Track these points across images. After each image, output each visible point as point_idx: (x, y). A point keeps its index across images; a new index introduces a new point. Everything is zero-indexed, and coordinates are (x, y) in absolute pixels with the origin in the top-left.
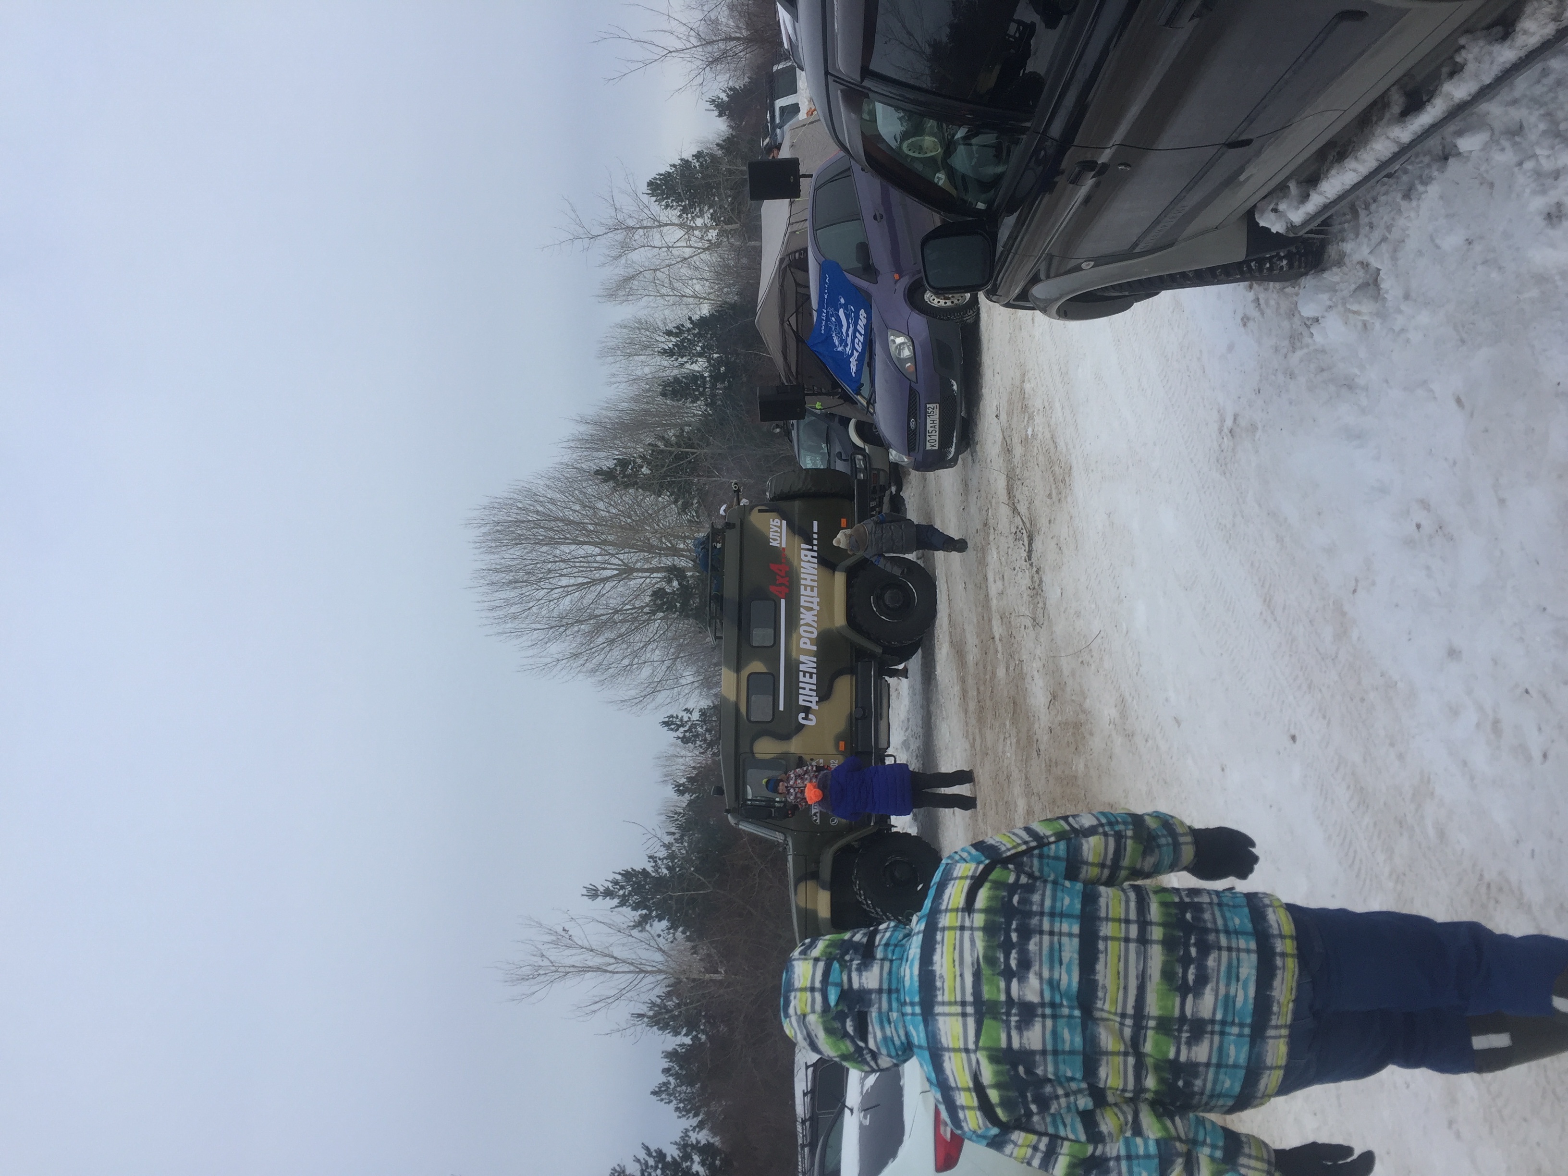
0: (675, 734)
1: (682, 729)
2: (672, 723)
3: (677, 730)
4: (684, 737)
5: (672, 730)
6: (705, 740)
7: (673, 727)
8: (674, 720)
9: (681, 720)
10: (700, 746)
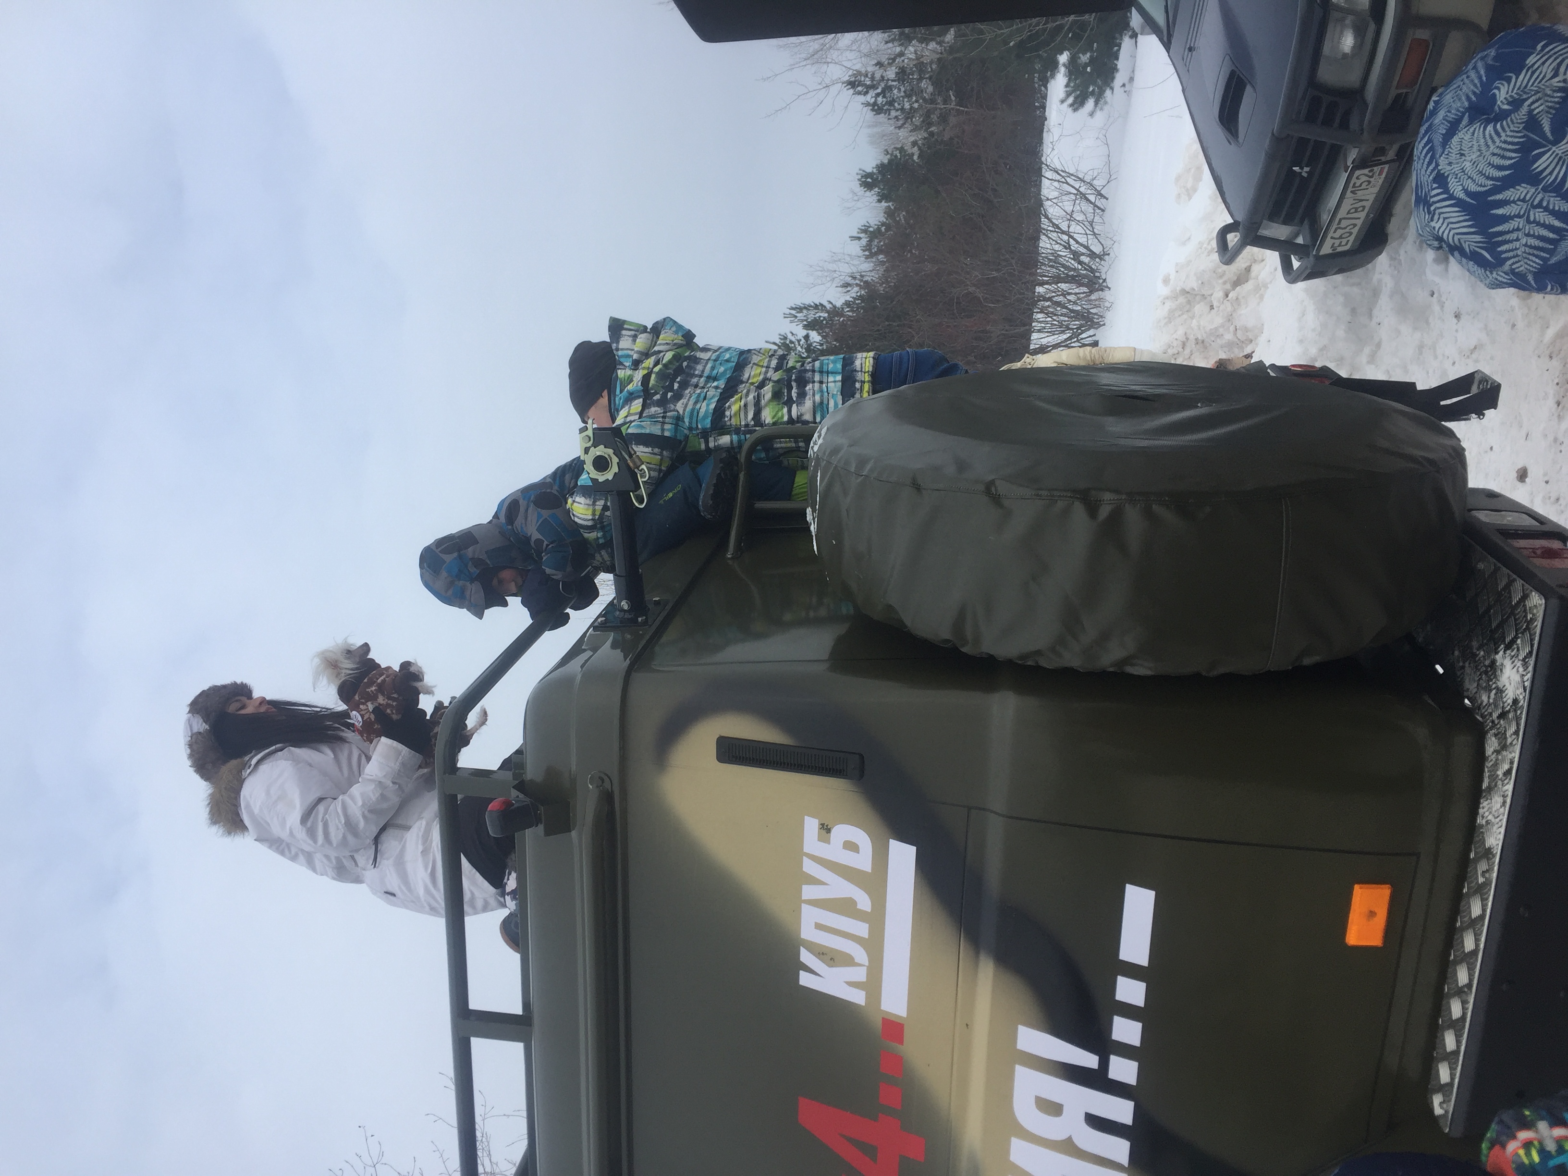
0: (862, 99)
1: (872, 93)
2: (860, 84)
3: (866, 93)
4: (875, 104)
5: (859, 93)
6: (902, 109)
7: (860, 88)
8: (863, 79)
9: (873, 78)
10: (896, 117)
